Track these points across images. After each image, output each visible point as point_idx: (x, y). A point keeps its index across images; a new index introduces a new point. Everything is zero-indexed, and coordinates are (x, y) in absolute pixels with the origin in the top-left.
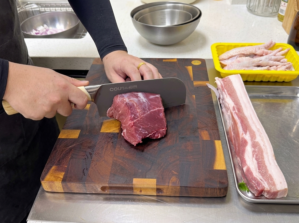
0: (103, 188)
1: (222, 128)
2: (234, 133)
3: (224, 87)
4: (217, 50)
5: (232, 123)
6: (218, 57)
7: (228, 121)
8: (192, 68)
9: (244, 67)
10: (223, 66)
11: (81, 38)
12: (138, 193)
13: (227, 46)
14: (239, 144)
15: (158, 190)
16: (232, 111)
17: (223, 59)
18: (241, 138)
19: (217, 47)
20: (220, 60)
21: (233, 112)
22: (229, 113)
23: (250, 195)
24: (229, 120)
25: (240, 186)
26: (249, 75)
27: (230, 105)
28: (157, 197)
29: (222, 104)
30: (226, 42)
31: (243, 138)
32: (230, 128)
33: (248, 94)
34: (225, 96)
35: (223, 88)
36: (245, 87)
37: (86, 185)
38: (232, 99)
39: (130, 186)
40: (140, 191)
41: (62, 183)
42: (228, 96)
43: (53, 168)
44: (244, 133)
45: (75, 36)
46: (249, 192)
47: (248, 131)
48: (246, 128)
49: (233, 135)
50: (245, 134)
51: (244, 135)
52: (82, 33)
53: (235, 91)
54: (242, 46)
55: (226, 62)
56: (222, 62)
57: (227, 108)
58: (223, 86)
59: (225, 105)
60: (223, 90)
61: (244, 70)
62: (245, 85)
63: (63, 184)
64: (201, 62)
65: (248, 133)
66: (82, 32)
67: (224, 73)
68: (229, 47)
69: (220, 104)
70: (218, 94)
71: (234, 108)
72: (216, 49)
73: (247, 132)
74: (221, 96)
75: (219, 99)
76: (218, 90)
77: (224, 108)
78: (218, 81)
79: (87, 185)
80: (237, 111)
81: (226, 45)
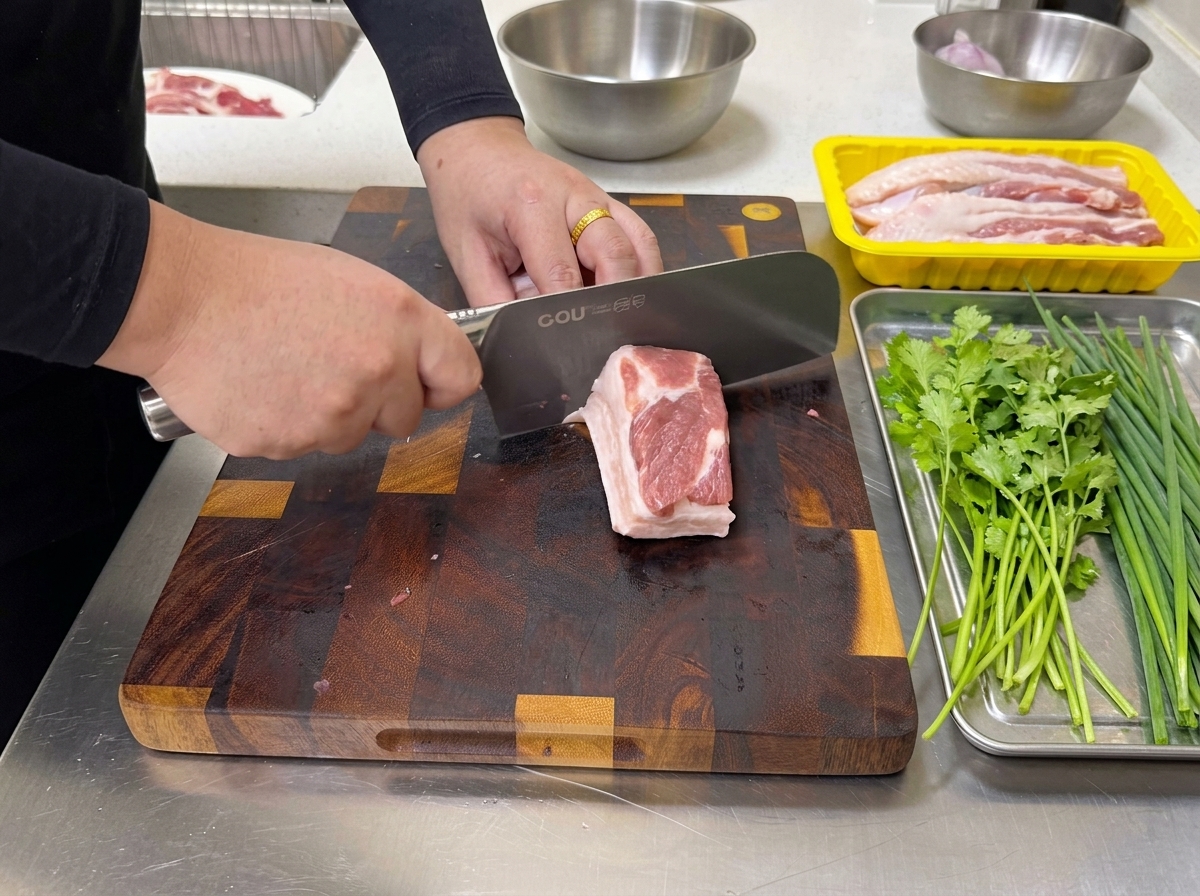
4: (838, 165)
8: (743, 232)
9: (946, 231)
10: (865, 227)
19: (837, 150)
20: (851, 206)
28: (615, 775)
55: (874, 211)
64: (780, 209)
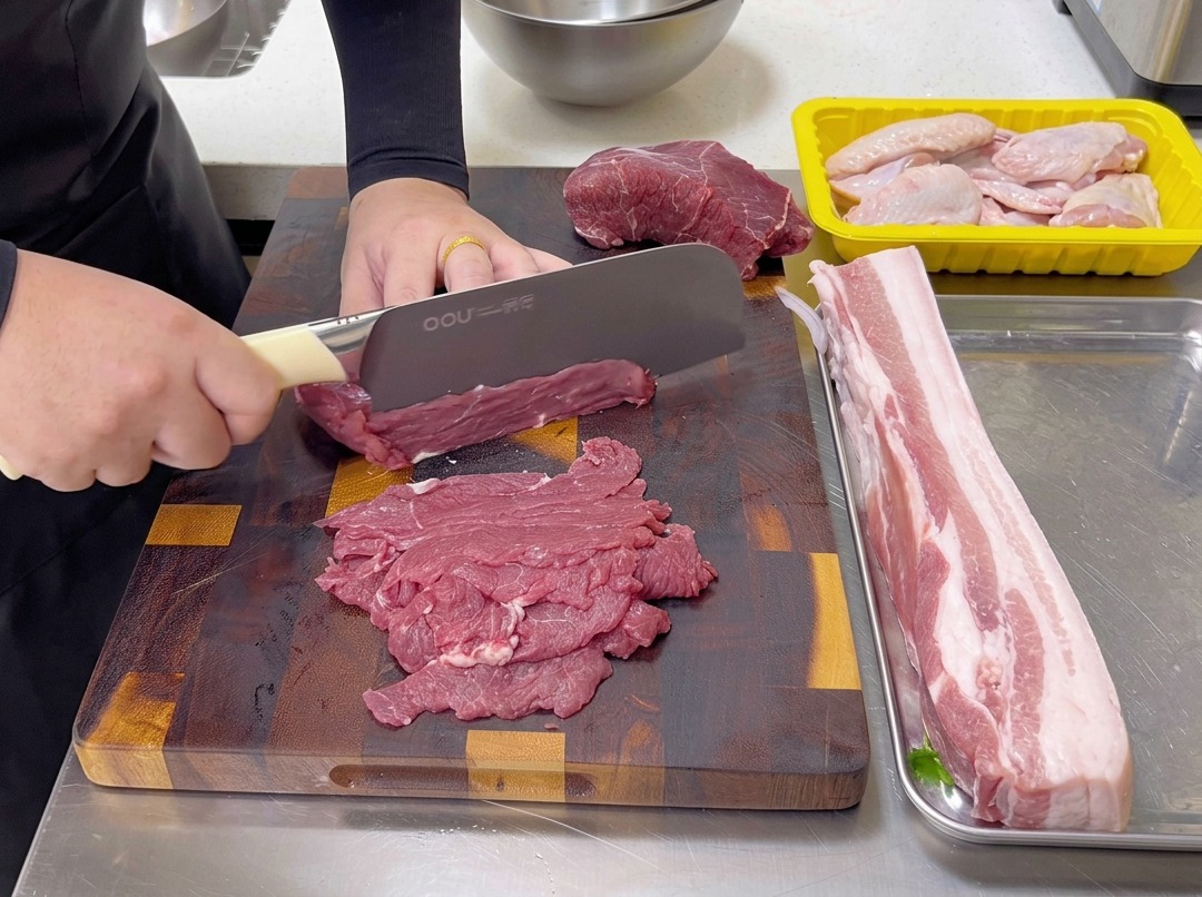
0: (340, 775)
1: (838, 492)
2: (890, 520)
3: (849, 306)
5: (884, 470)
6: (823, 163)
7: (866, 463)
11: (237, 71)
12: (490, 793)
13: (859, 112)
14: (910, 572)
15: (575, 782)
16: (882, 416)
17: (843, 172)
18: (919, 547)
21: (887, 424)
22: (870, 428)
23: (955, 801)
24: (872, 459)
25: (915, 764)
26: (953, 248)
27: (873, 392)
29: (841, 383)
30: (857, 91)
31: (929, 545)
32: (875, 494)
33: (949, 334)
34: (852, 346)
35: (843, 313)
36: (938, 301)
37: (267, 758)
38: (883, 364)
39: (455, 764)
40: (498, 785)
41: (164, 751)
42: (866, 348)
43: (128, 681)
44: (933, 519)
45: (208, 64)
46: (954, 791)
47: (949, 515)
48: (942, 496)
49: (886, 526)
50: (937, 529)
51: (934, 529)
52: (240, 50)
53: (896, 325)
54: (929, 113)
56: (841, 186)
57: (864, 405)
58: (846, 302)
59: (854, 391)
60: (845, 319)
61: (934, 224)
62: (937, 290)
63: (172, 756)
65: (950, 520)
66: (238, 43)
67: (849, 237)
68: (872, 119)
69: (833, 384)
70: (823, 336)
71: (889, 404)
72: (816, 128)
73: (945, 517)
74: (837, 348)
75: (827, 356)
76: (822, 318)
77: (847, 400)
78: (825, 277)
79: (270, 760)
80: (902, 420)
81: (858, 107)
